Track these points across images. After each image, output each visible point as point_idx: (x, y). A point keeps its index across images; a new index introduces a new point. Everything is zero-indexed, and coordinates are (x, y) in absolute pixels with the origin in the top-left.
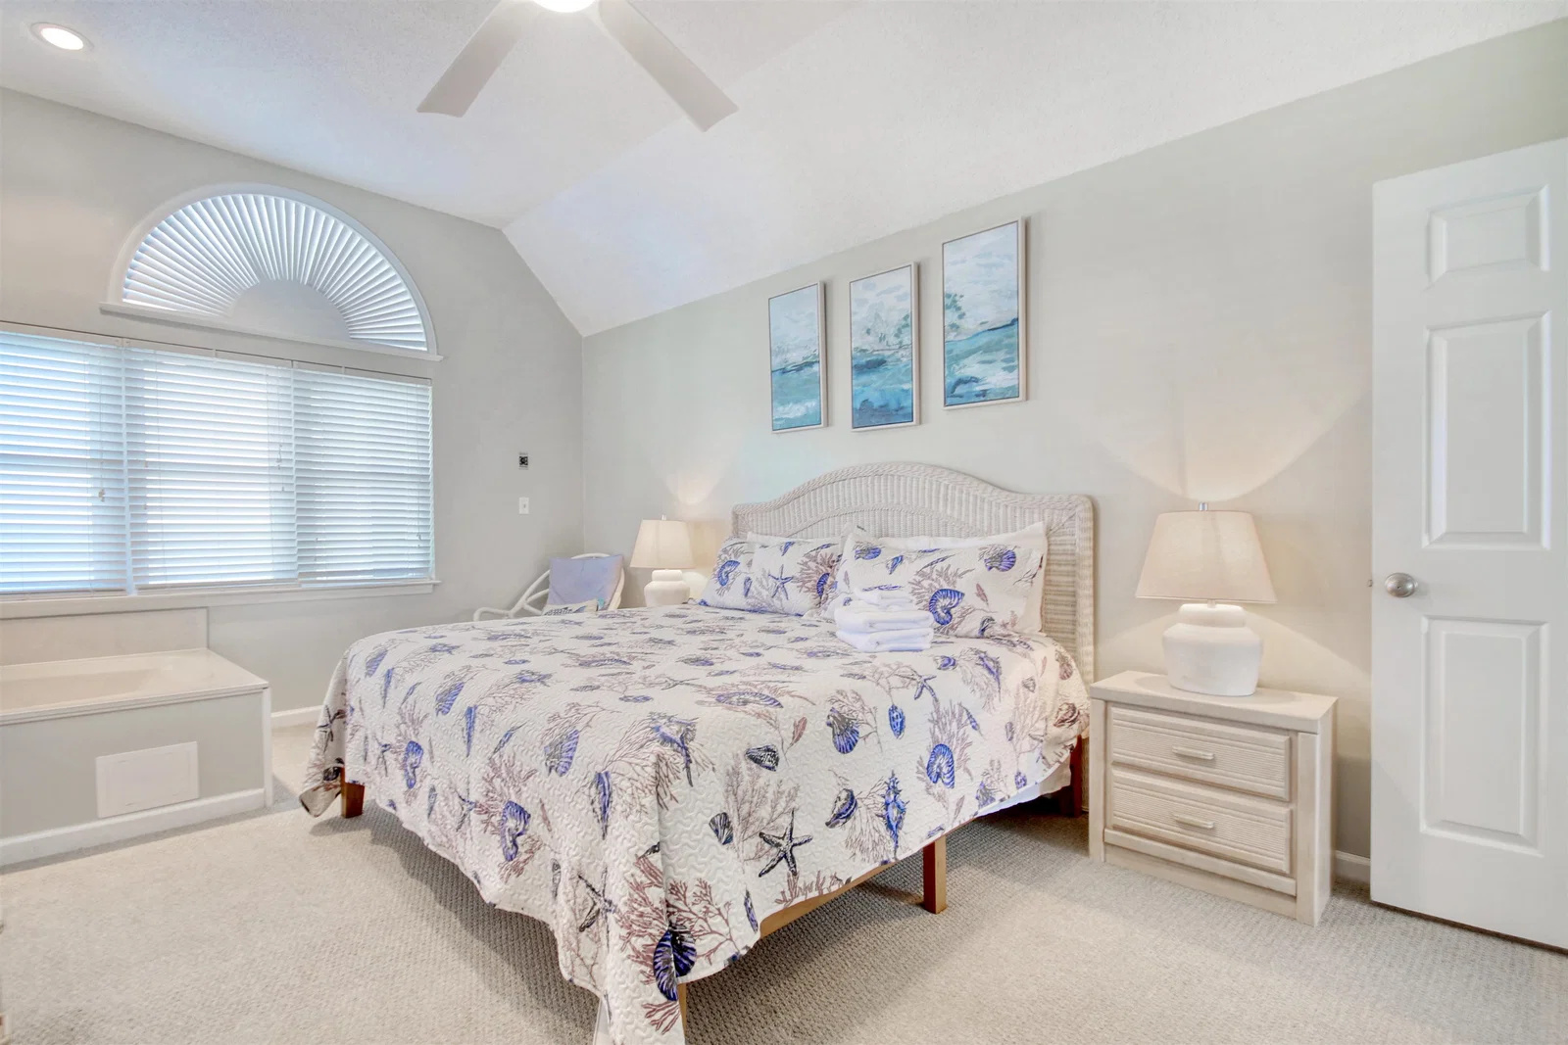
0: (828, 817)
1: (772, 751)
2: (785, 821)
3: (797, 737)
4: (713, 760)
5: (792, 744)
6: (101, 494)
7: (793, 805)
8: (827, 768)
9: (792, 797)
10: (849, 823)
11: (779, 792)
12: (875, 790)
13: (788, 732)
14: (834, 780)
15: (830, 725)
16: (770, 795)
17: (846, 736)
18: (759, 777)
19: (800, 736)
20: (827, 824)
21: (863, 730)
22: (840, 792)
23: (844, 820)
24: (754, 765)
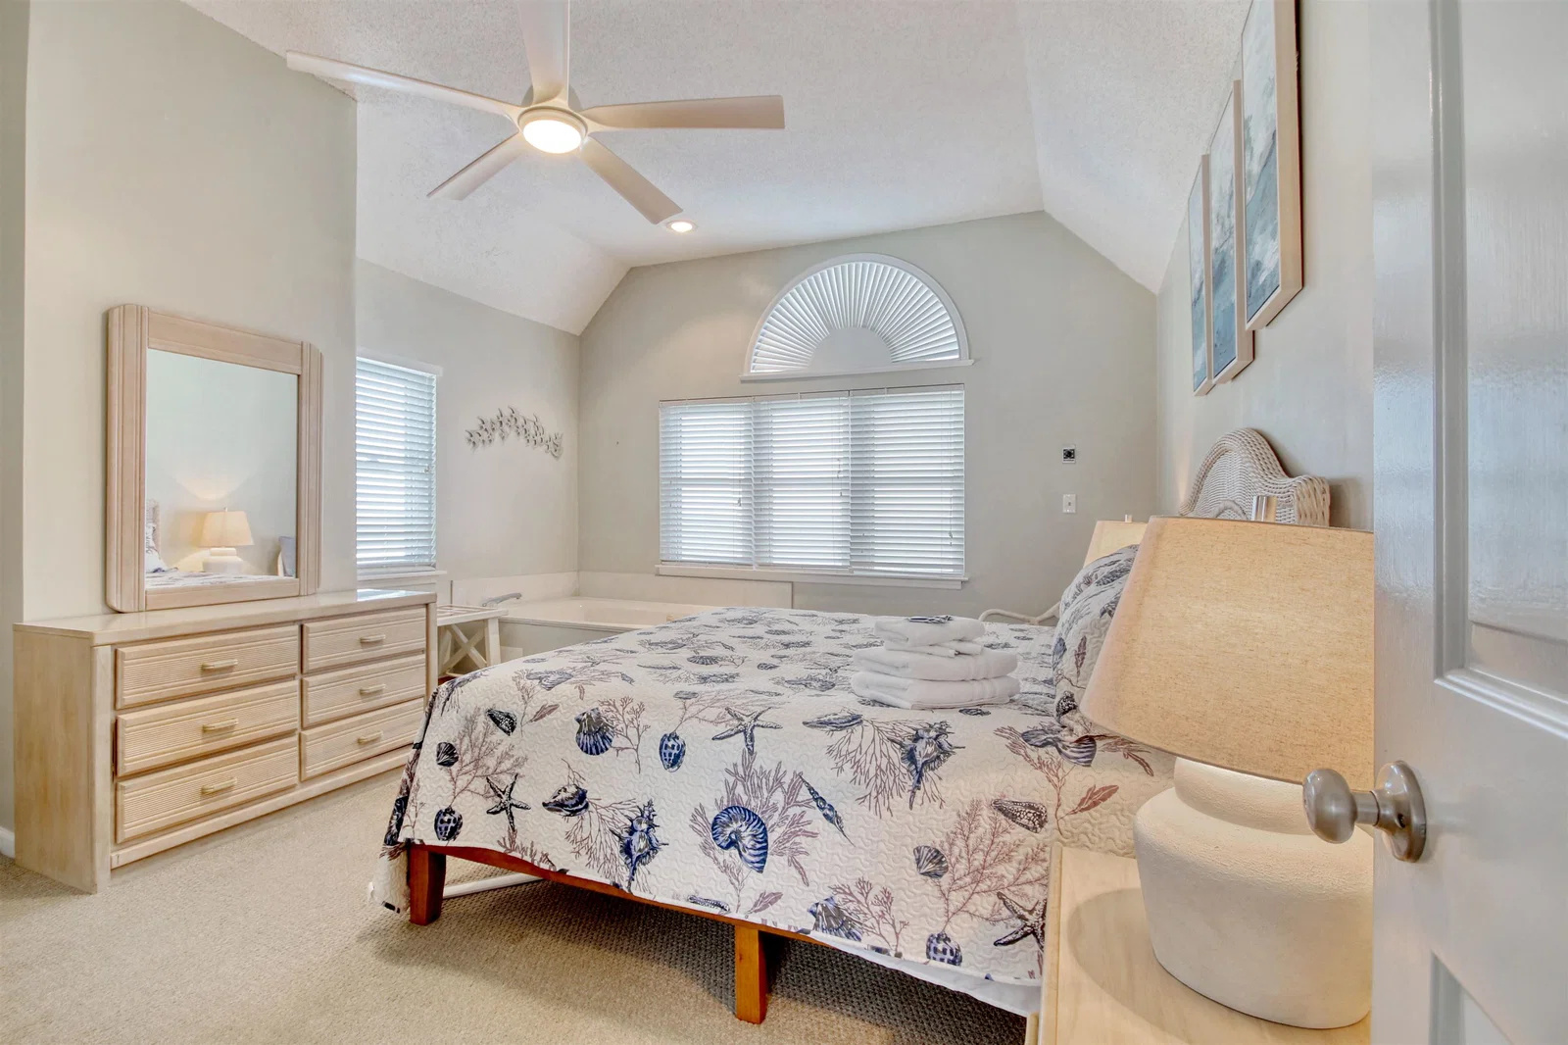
0: (548, 799)
1: (511, 719)
2: (507, 780)
3: (540, 715)
4: (461, 704)
5: (531, 721)
6: (739, 501)
7: (518, 770)
8: (561, 756)
9: (518, 764)
10: (574, 819)
11: (507, 753)
12: (619, 806)
13: (533, 708)
14: (566, 771)
15: (579, 721)
16: (498, 752)
17: (595, 736)
18: (492, 733)
19: (542, 717)
20: (544, 805)
21: (617, 741)
22: (569, 785)
23: (568, 813)
24: (492, 723)
